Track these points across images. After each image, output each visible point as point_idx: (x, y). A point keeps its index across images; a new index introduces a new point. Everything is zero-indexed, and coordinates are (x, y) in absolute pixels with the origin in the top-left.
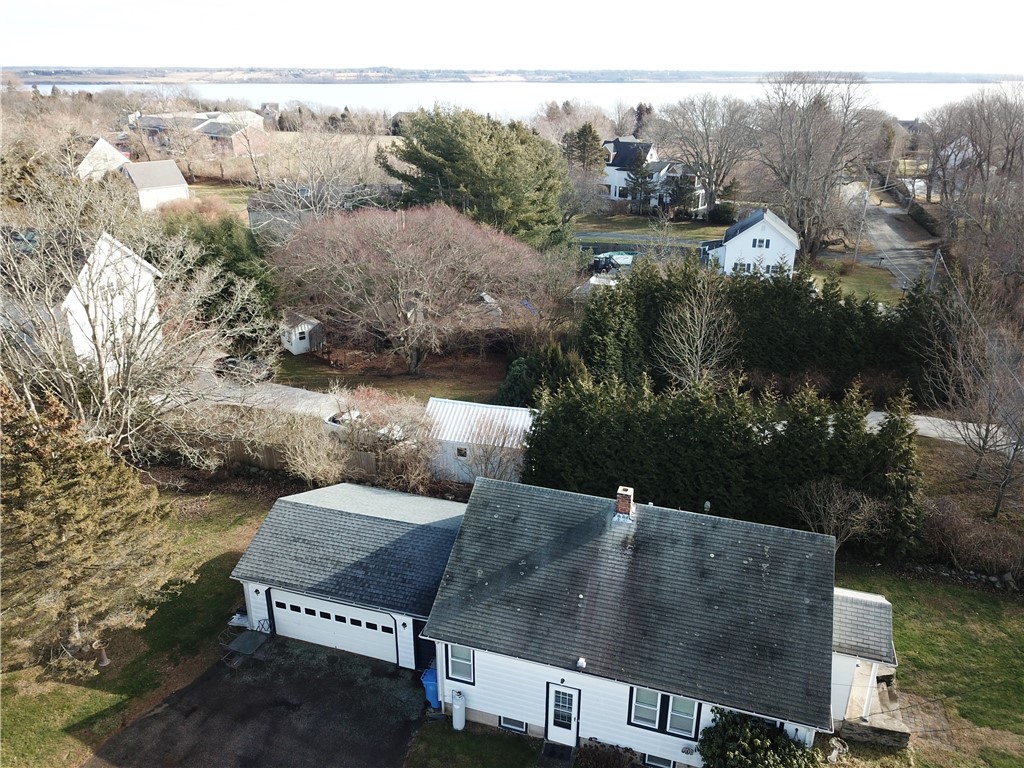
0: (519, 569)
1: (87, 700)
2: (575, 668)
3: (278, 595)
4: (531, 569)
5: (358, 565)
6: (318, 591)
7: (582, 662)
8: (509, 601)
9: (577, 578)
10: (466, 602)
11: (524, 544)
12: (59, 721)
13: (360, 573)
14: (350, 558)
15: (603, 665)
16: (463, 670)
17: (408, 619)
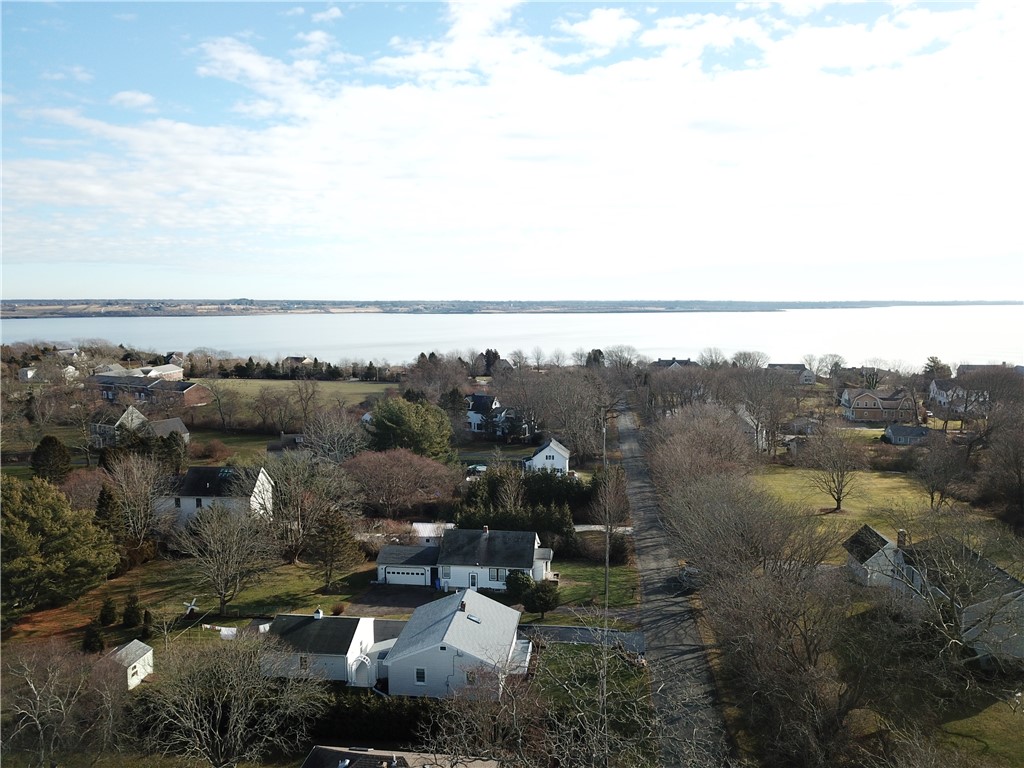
0: (460, 548)
1: (340, 597)
2: (476, 566)
3: (389, 569)
4: (463, 547)
5: (413, 557)
6: (403, 563)
7: (478, 564)
8: (459, 554)
10: (447, 557)
11: (461, 542)
14: (409, 556)
15: (483, 564)
16: (447, 575)
17: (429, 568)
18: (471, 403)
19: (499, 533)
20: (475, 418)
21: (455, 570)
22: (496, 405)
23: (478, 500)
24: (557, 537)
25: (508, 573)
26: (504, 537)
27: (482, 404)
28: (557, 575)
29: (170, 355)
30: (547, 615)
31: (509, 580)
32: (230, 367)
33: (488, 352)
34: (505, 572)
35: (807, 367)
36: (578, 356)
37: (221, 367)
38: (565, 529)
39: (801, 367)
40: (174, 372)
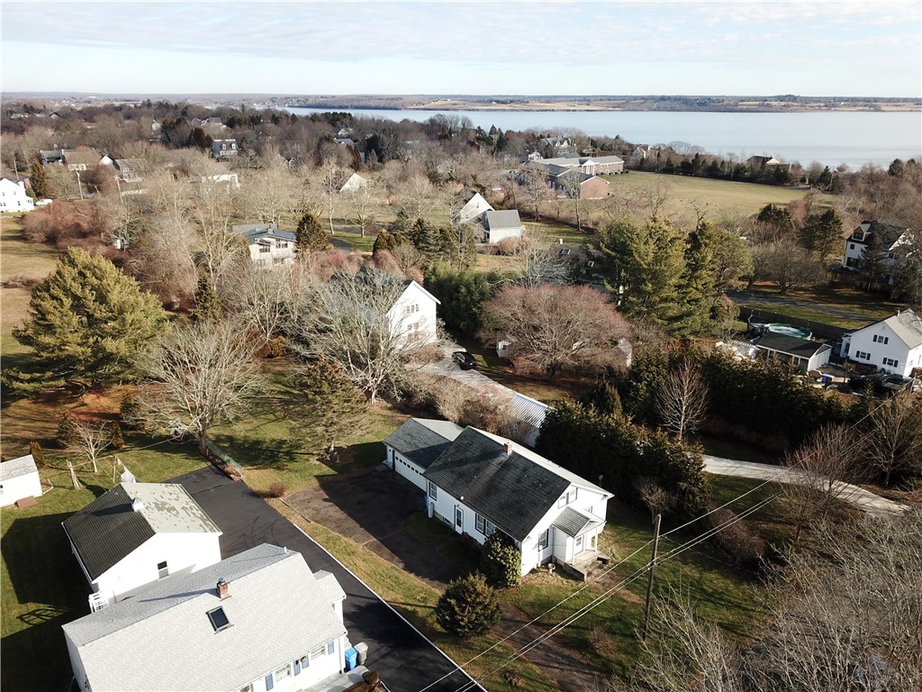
0: (462, 462)
1: (326, 470)
2: (459, 500)
3: (397, 454)
4: (465, 463)
5: (423, 449)
6: (406, 455)
7: (462, 498)
8: (453, 472)
9: (478, 470)
10: (440, 468)
11: (469, 454)
12: (316, 473)
13: (422, 452)
14: (422, 446)
15: (468, 502)
19: (524, 460)
21: (441, 492)
26: (525, 470)
28: (605, 561)
32: (677, 162)
34: (492, 527)
37: (669, 162)
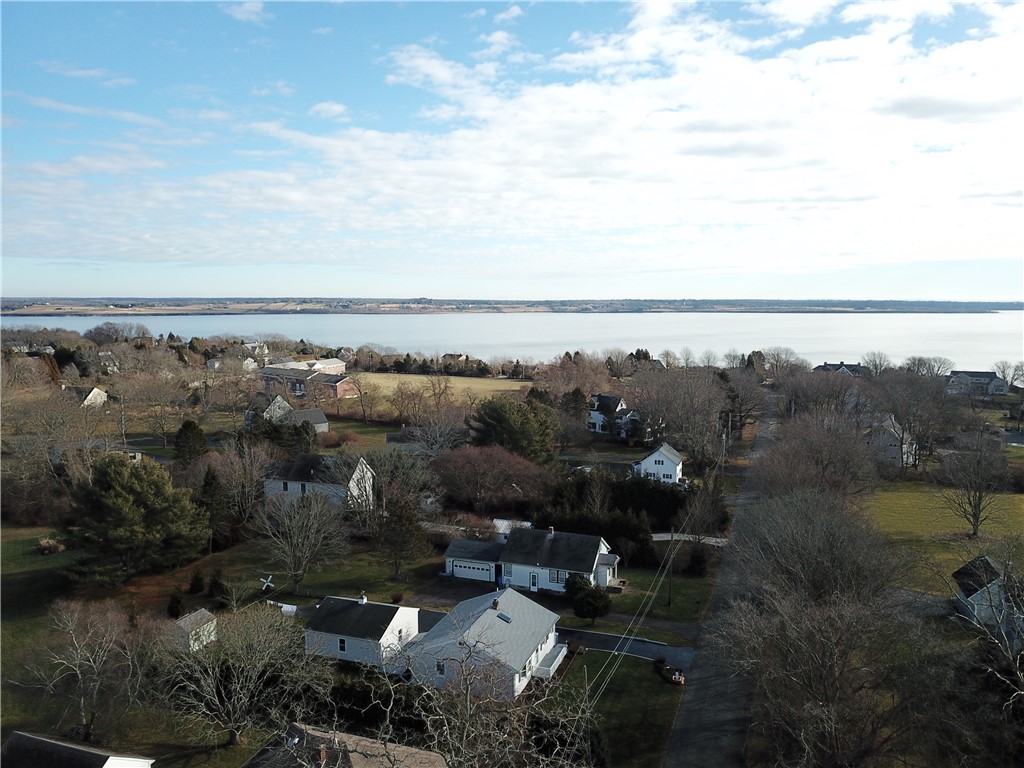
0: (523, 547)
2: (536, 565)
3: (457, 562)
4: (527, 547)
5: (480, 553)
6: (470, 558)
7: (539, 564)
8: (521, 552)
9: (538, 548)
10: (509, 554)
11: (525, 541)
14: (476, 551)
15: (543, 565)
16: (509, 573)
17: (494, 565)
18: (596, 404)
19: (564, 535)
20: (597, 418)
21: (516, 568)
22: (622, 406)
23: (565, 500)
24: (631, 544)
25: (567, 576)
26: (569, 539)
27: (606, 405)
28: (624, 582)
29: (340, 350)
30: (598, 621)
31: (569, 584)
32: (389, 363)
33: (638, 351)
34: (565, 574)
35: (998, 375)
36: (730, 357)
37: (382, 362)
38: (641, 536)
39: (992, 375)
40: (335, 367)
